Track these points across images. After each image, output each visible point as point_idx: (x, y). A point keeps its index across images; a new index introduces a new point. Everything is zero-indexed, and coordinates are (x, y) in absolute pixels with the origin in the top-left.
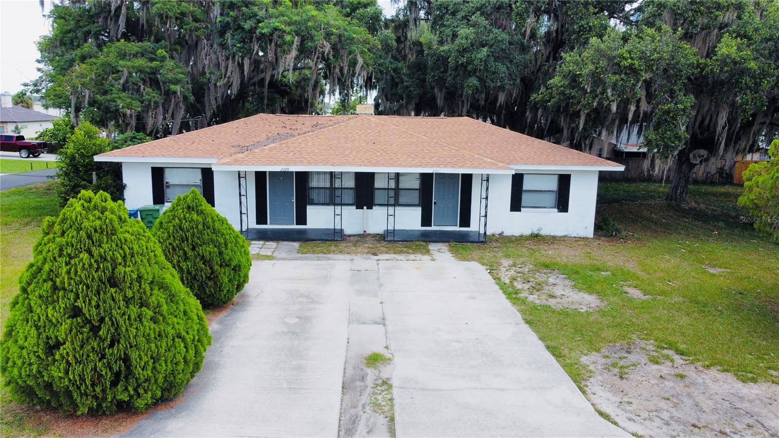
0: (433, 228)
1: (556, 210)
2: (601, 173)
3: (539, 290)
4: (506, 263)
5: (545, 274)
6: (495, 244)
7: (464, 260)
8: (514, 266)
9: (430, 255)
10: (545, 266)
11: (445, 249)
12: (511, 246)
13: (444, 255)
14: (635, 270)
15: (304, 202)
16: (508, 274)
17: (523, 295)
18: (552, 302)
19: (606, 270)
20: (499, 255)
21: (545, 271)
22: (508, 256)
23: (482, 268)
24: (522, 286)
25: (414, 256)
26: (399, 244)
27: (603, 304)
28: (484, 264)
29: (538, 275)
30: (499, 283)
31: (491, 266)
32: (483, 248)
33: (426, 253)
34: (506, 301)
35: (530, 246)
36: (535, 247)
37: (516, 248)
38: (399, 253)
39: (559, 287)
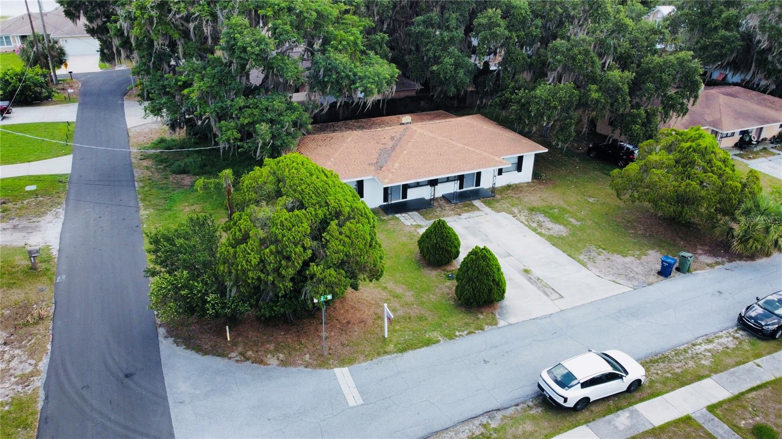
0: (464, 189)
1: (516, 172)
2: (536, 155)
3: (541, 226)
4: (516, 210)
5: (535, 215)
6: (498, 197)
7: (498, 212)
8: (520, 212)
9: (481, 210)
10: (532, 210)
11: (483, 205)
12: (506, 196)
13: (487, 209)
14: (565, 206)
15: (406, 187)
16: (523, 218)
17: (539, 230)
18: (551, 232)
19: (555, 209)
20: (509, 205)
21: (534, 213)
22: (513, 206)
23: (510, 216)
24: (534, 225)
25: (476, 213)
26: (460, 204)
27: (568, 230)
28: (509, 213)
29: (533, 216)
30: (526, 225)
31: (512, 214)
32: (497, 201)
33: (478, 209)
34: (537, 235)
35: (513, 195)
36: (517, 196)
37: (510, 198)
38: (468, 211)
39: (546, 223)
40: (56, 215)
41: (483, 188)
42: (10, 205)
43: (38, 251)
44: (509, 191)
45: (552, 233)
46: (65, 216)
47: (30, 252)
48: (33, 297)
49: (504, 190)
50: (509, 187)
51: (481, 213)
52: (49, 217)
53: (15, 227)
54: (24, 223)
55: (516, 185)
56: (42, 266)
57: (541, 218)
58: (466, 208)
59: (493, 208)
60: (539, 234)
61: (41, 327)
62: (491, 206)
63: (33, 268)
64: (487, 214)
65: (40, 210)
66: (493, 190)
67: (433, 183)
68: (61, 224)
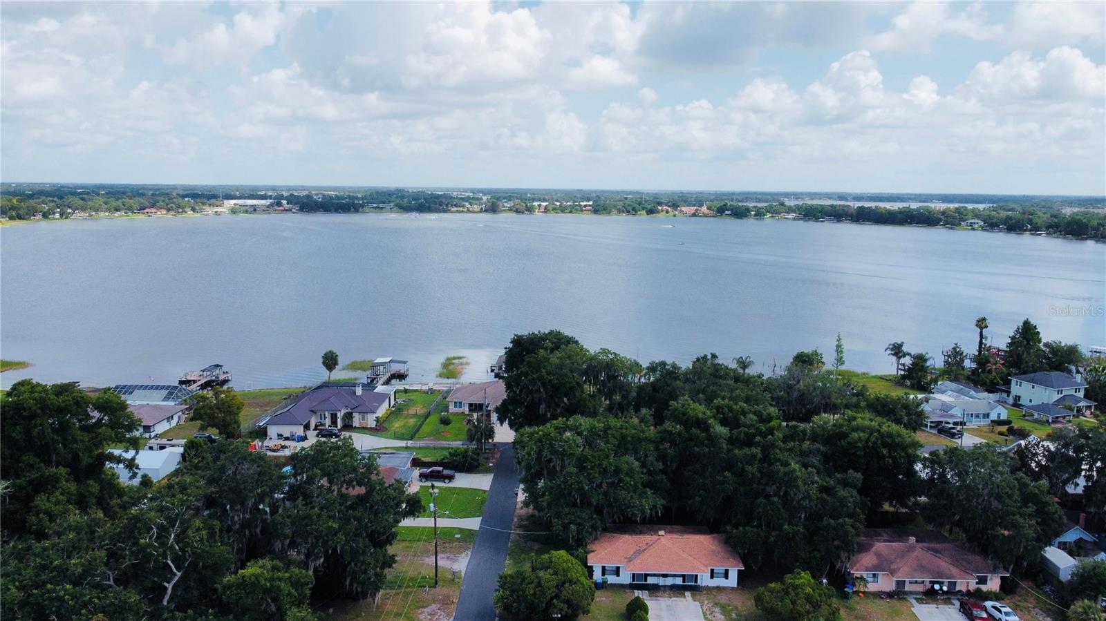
0: (684, 583)
1: (724, 579)
3: (712, 614)
4: (706, 602)
5: (714, 607)
6: (703, 592)
7: (695, 601)
8: (708, 604)
10: (717, 604)
11: (690, 595)
12: (707, 592)
13: (689, 598)
14: (739, 606)
15: (646, 575)
16: (705, 607)
17: (708, 616)
18: (713, 619)
19: (731, 606)
20: (704, 598)
21: (714, 605)
22: (707, 599)
23: (699, 605)
24: (708, 613)
25: (681, 599)
26: (676, 592)
27: (725, 619)
28: (700, 603)
29: (712, 608)
30: (703, 611)
31: (702, 604)
32: (700, 594)
33: (685, 598)
34: (703, 618)
35: (714, 593)
36: (716, 594)
37: (710, 595)
38: (677, 597)
39: (717, 612)
40: (467, 555)
41: (696, 585)
42: (447, 545)
43: (457, 572)
44: (710, 590)
46: (471, 556)
47: (454, 572)
48: (451, 593)
49: (707, 588)
50: (711, 587)
52: (463, 555)
53: (448, 558)
54: (452, 556)
55: (724, 587)
56: (456, 580)
59: (694, 598)
60: (706, 618)
61: (452, 606)
62: (694, 596)
63: (453, 580)
64: (687, 601)
65: (460, 550)
66: (700, 587)
67: (665, 576)
68: (468, 561)
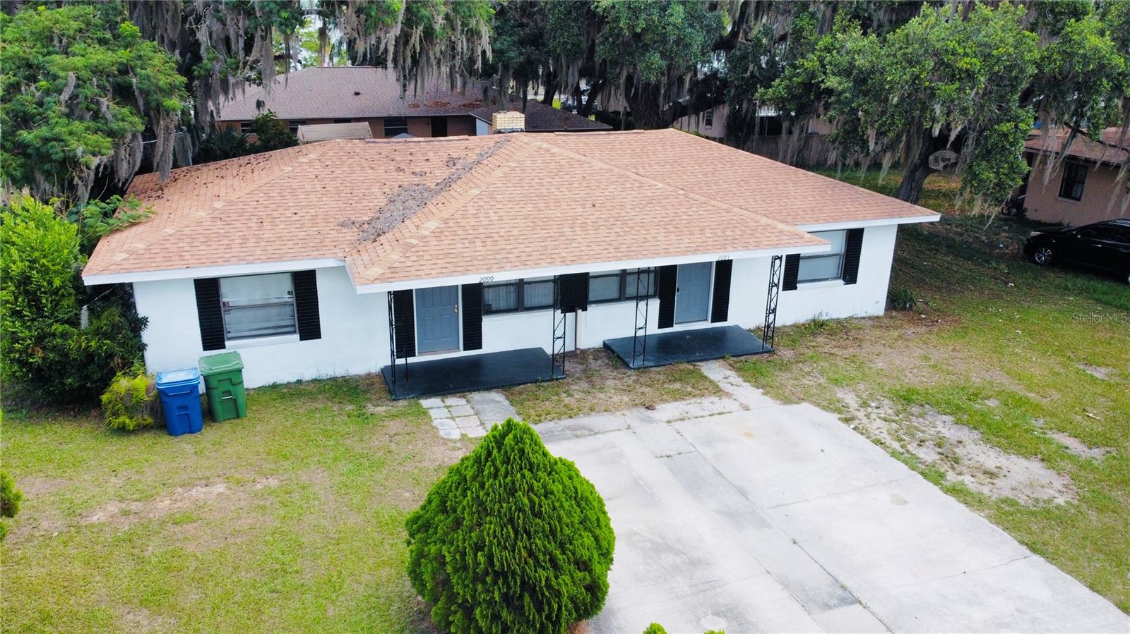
0: (677, 328)
1: (841, 282)
3: (957, 461)
4: (850, 399)
5: (920, 416)
6: (786, 354)
7: (787, 401)
8: (865, 404)
9: (728, 395)
10: (906, 398)
11: (734, 377)
12: (810, 353)
13: (747, 392)
14: (1019, 389)
16: (878, 427)
17: (951, 477)
18: (1003, 488)
19: (988, 398)
20: (822, 381)
21: (915, 409)
22: (836, 382)
23: (832, 418)
24: (928, 455)
25: (710, 403)
26: (658, 374)
27: (1067, 480)
28: (825, 408)
29: (915, 422)
30: (894, 454)
31: (838, 411)
32: (784, 367)
33: (717, 391)
34: (951, 500)
35: (835, 351)
36: (847, 353)
37: (825, 360)
38: (678, 396)
39: (971, 448)
41: (737, 328)
44: (820, 339)
45: (1006, 493)
49: (802, 335)
50: (817, 326)
51: (726, 403)
55: (838, 321)
57: (945, 427)
58: (677, 385)
59: (767, 389)
60: (956, 491)
62: (762, 381)
64: (747, 409)
66: (769, 333)
